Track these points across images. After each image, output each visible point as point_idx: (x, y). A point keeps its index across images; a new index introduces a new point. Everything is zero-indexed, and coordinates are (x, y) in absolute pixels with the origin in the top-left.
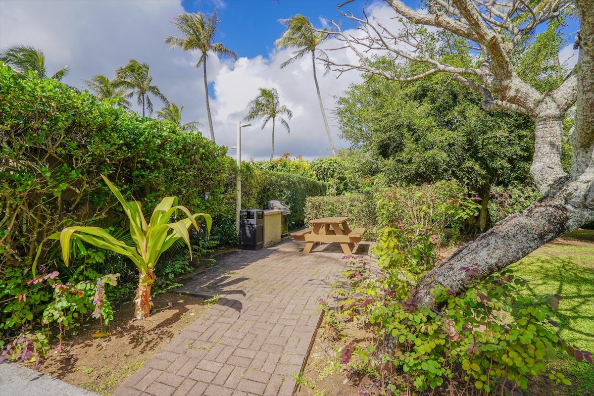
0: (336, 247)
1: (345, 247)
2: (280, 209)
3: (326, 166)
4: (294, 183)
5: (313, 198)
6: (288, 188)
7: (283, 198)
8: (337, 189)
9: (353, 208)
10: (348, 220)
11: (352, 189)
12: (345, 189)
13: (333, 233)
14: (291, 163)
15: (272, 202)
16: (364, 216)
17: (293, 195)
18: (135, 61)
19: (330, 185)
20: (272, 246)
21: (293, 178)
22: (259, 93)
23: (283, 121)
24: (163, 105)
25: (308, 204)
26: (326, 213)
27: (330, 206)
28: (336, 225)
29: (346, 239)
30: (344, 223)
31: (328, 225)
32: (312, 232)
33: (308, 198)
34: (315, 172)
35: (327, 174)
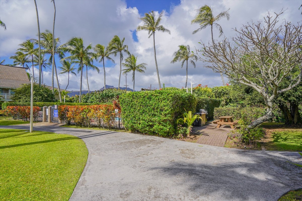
0: (229, 127)
1: (232, 126)
2: (204, 112)
3: (220, 90)
4: (208, 102)
5: (217, 108)
6: (206, 104)
7: (204, 108)
8: (226, 102)
9: (234, 112)
10: (233, 117)
11: (234, 102)
12: (230, 102)
13: (227, 121)
14: (202, 89)
15: (201, 110)
16: (239, 116)
17: (208, 107)
18: (116, 36)
19: (222, 100)
20: (204, 126)
21: (207, 99)
22: (179, 48)
23: (192, 61)
24: (128, 56)
25: (215, 110)
26: (222, 114)
27: (225, 112)
28: (228, 119)
29: (232, 123)
30: (231, 119)
31: (225, 119)
32: (220, 121)
33: (215, 108)
34: (214, 94)
35: (220, 95)
